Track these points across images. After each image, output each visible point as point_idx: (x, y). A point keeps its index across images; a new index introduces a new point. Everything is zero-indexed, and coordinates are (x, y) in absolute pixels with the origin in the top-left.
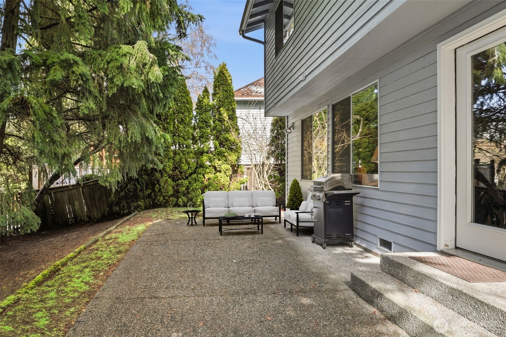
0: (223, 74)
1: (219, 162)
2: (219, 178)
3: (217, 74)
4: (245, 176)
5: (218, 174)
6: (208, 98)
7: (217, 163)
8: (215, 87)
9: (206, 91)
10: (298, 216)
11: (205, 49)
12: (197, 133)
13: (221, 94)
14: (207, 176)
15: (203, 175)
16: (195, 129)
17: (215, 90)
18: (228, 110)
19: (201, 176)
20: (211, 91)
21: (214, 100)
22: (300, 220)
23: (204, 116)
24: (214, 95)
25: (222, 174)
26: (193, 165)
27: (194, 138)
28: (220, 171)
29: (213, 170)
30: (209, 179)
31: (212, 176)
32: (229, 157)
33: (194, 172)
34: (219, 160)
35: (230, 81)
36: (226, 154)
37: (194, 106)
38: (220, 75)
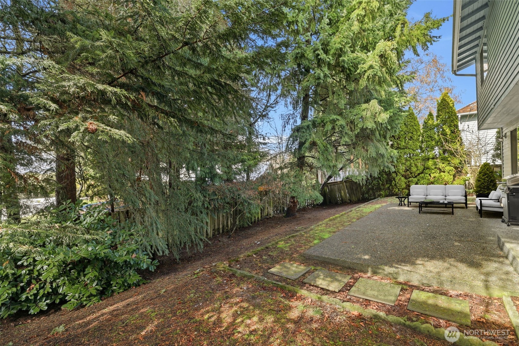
0: (445, 100)
1: (443, 165)
2: (443, 176)
3: (440, 101)
4: (468, 175)
5: (442, 174)
6: (433, 119)
7: (441, 165)
8: (439, 111)
9: (431, 115)
10: (481, 202)
11: (438, 75)
12: (424, 146)
13: (443, 116)
14: (432, 175)
15: (430, 175)
16: (422, 142)
17: (438, 113)
18: (450, 126)
19: (428, 175)
20: (435, 114)
21: (437, 120)
22: (483, 205)
23: (429, 133)
24: (438, 116)
25: (446, 174)
26: (421, 168)
27: (421, 148)
28: (444, 172)
29: (438, 171)
30: (435, 177)
31: (437, 175)
32: (452, 161)
33: (422, 173)
34: (443, 163)
35: (451, 105)
36: (449, 159)
37: (421, 127)
38: (442, 102)
